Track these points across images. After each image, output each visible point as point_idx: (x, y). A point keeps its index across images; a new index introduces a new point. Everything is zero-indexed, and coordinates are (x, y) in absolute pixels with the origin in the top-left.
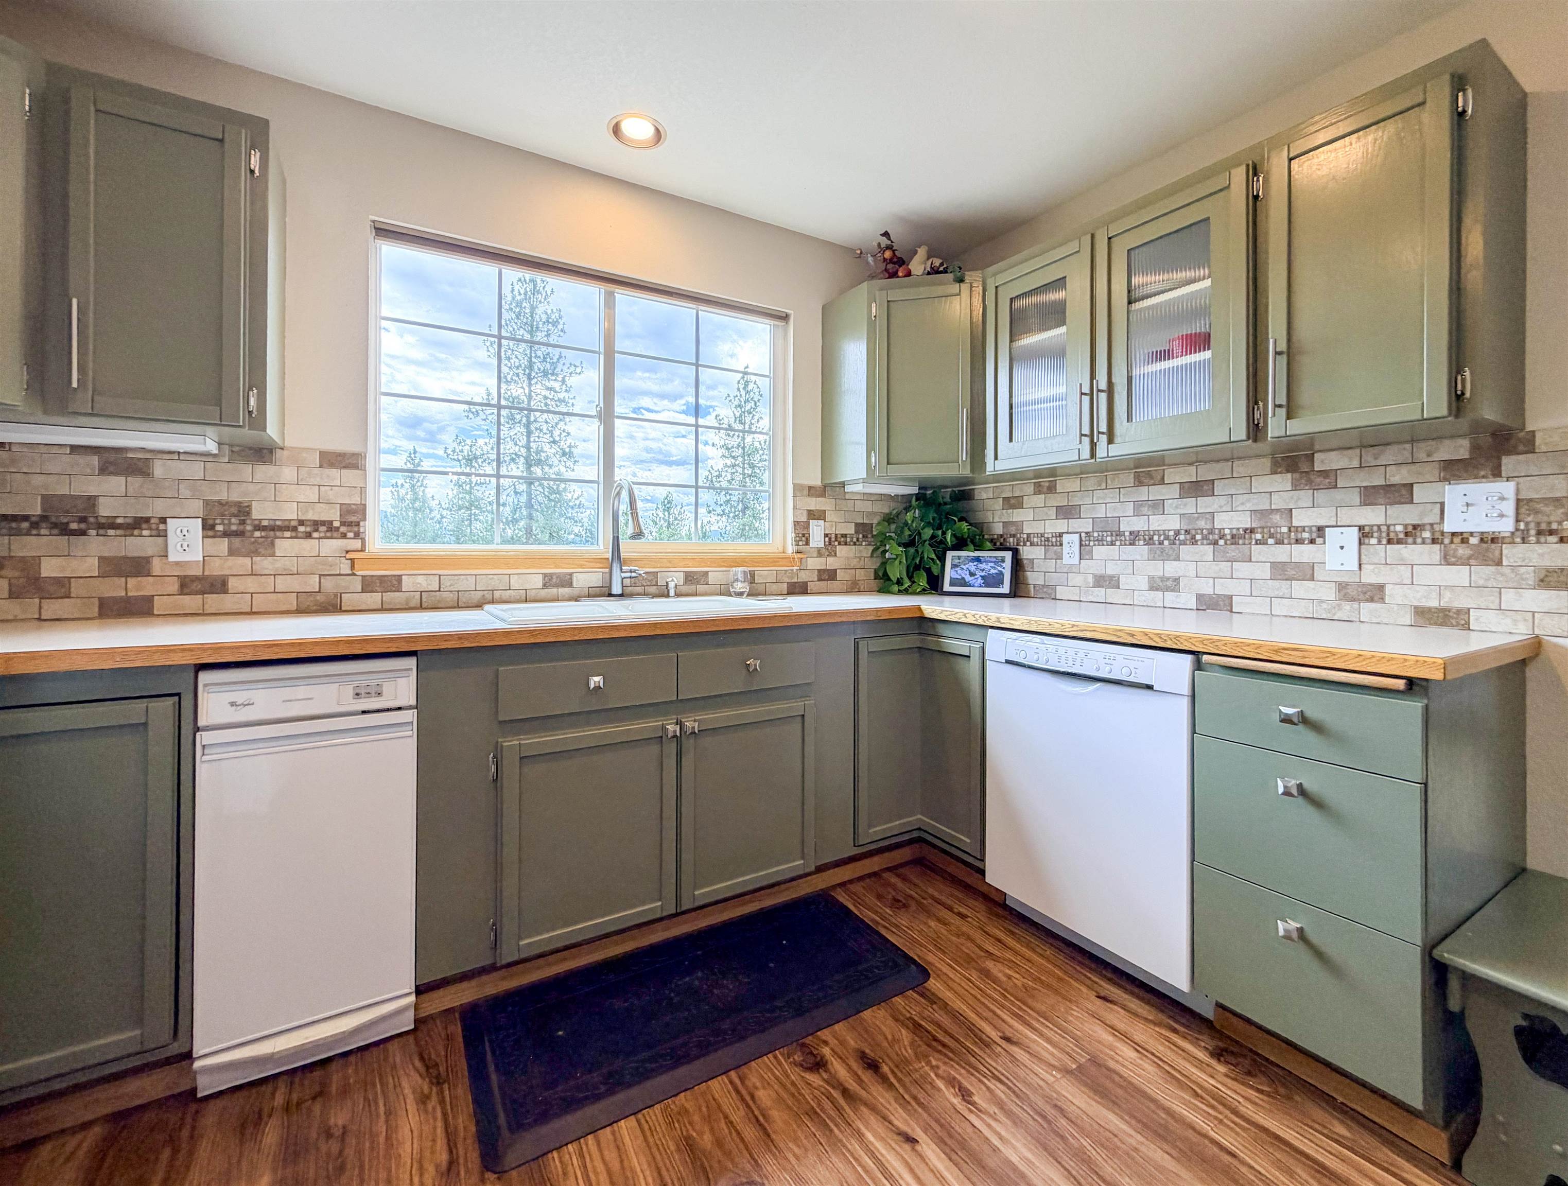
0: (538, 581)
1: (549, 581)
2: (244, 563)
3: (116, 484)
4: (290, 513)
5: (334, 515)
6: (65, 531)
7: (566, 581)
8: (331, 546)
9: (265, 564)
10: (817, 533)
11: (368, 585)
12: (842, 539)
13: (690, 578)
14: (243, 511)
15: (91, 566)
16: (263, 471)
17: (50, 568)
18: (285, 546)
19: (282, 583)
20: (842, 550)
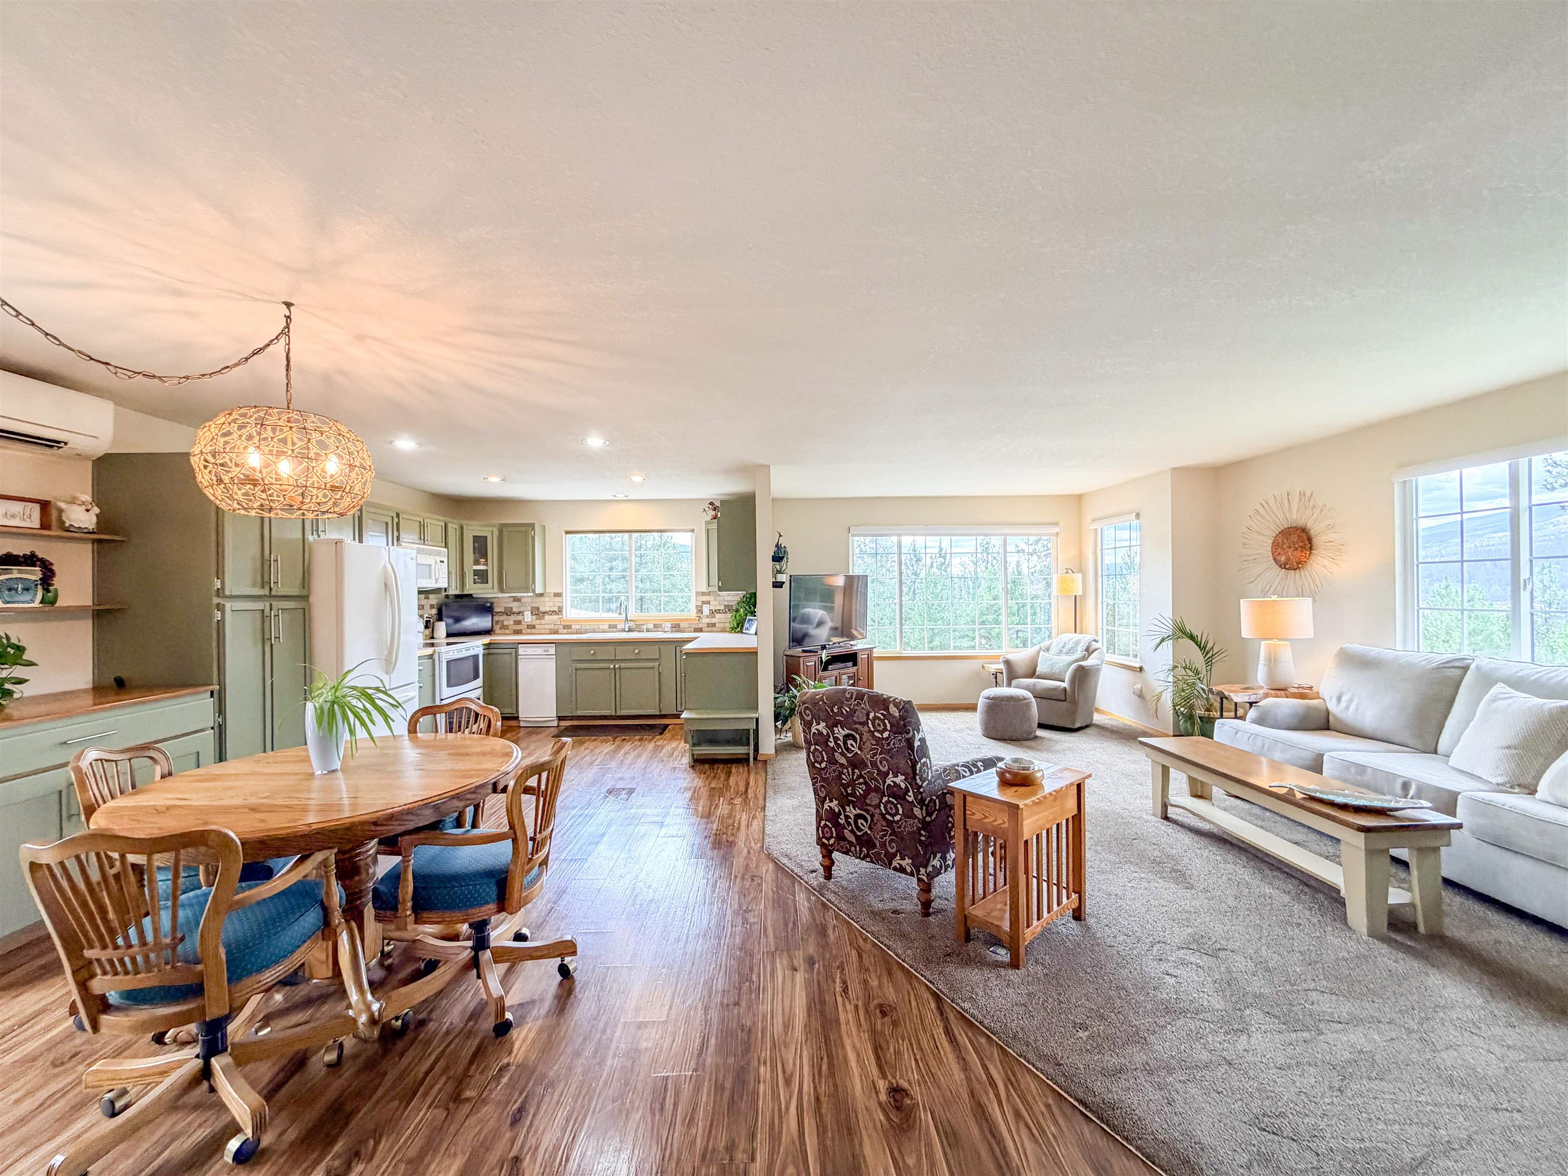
0: (607, 627)
1: (610, 627)
2: (538, 622)
3: (516, 604)
4: (548, 609)
5: (556, 609)
6: (507, 614)
7: (615, 627)
8: (556, 617)
9: (543, 622)
10: (706, 610)
11: (565, 627)
12: (718, 611)
13: (655, 626)
14: (538, 609)
15: (512, 623)
16: (542, 599)
17: (506, 623)
18: (547, 617)
19: (546, 627)
20: (717, 616)
